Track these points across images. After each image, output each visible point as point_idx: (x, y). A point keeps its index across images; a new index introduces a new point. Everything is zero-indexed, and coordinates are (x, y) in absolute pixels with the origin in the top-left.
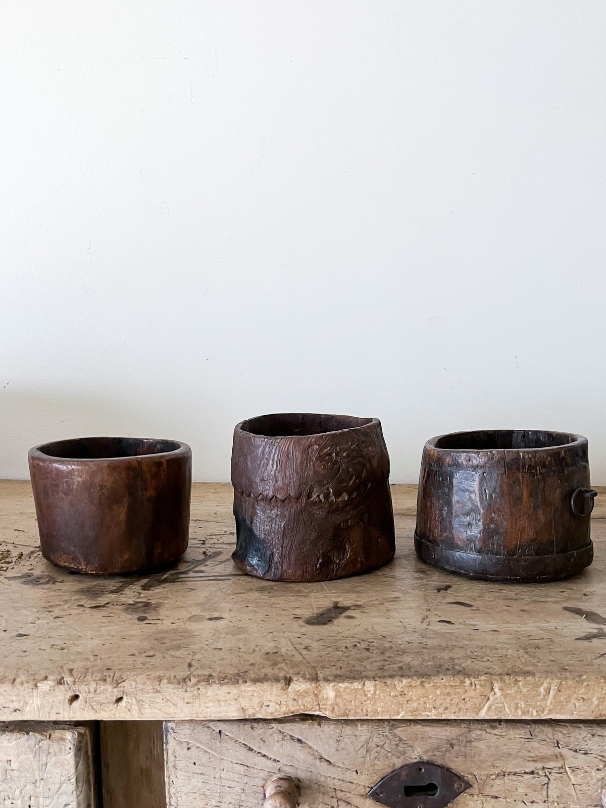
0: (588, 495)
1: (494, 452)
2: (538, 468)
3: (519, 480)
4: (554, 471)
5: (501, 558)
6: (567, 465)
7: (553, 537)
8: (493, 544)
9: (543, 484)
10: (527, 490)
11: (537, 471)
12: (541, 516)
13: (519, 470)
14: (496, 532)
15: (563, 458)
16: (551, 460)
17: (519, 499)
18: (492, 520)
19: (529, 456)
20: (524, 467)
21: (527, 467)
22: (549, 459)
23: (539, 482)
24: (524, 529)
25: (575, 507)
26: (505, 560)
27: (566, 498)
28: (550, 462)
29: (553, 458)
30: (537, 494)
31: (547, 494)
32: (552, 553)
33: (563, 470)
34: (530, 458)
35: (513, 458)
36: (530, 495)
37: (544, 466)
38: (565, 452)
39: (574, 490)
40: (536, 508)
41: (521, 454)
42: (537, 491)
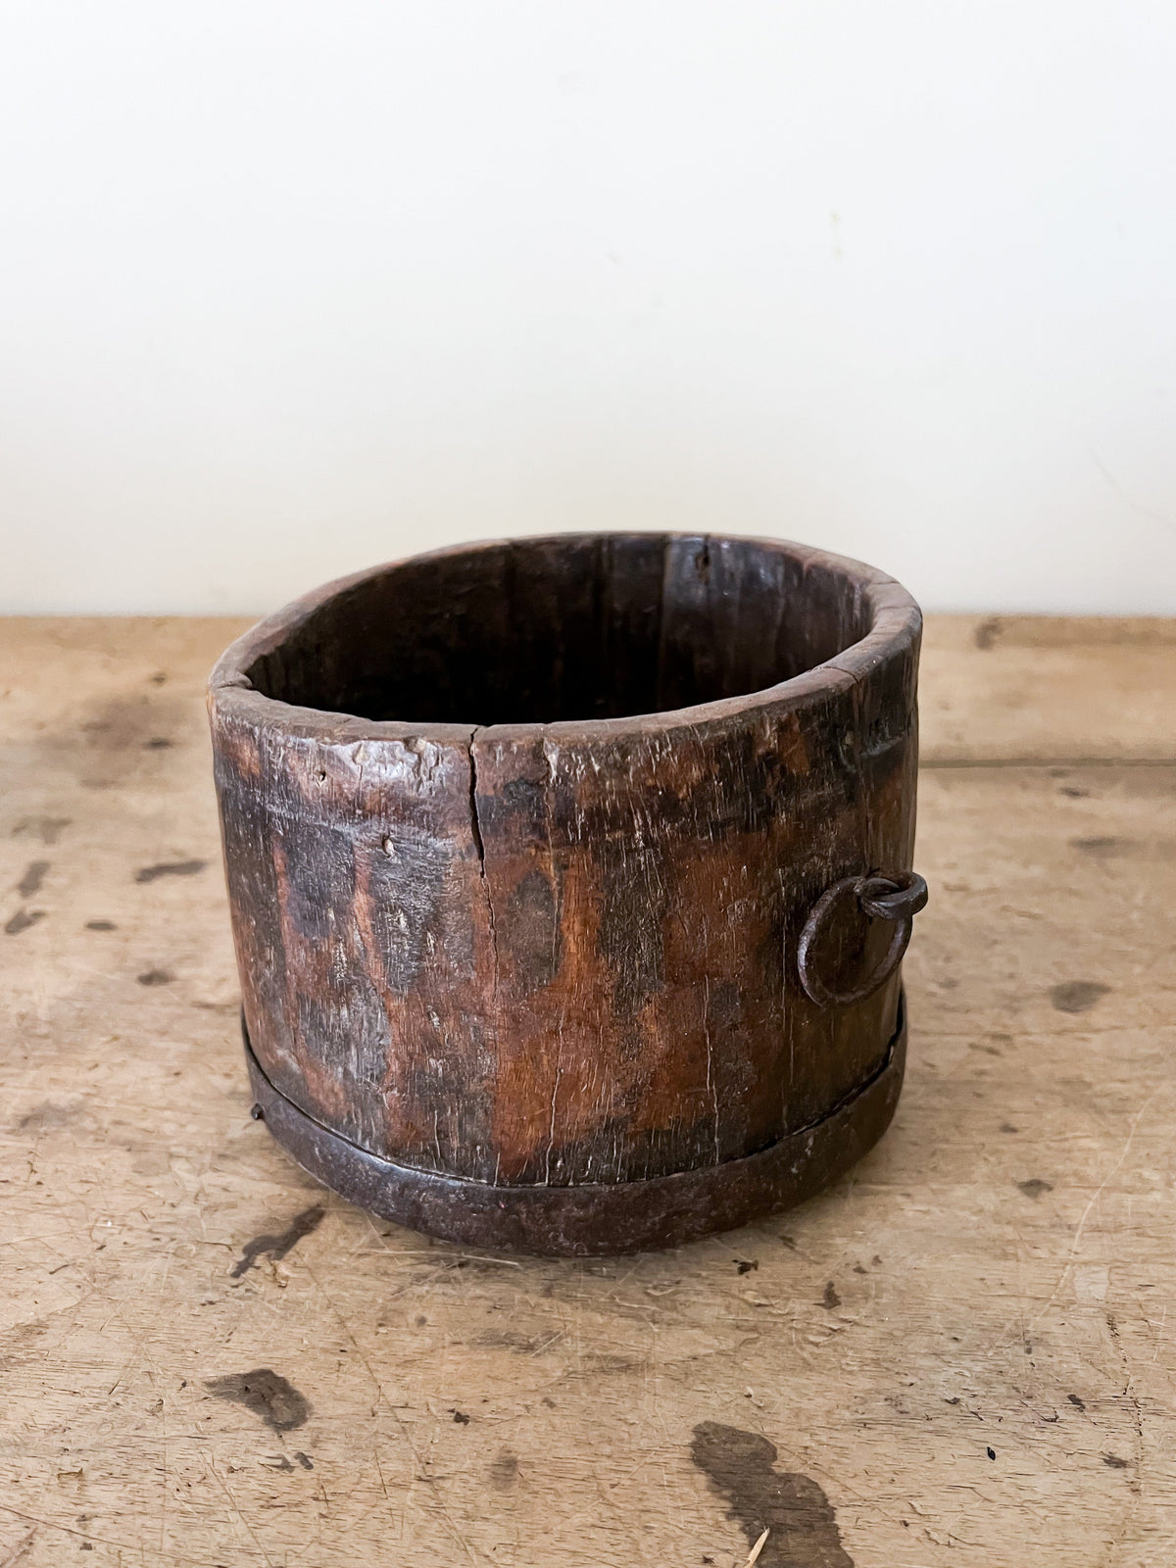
0: (881, 906)
1: (423, 744)
2: (638, 822)
3: (546, 882)
4: (717, 826)
5: (480, 1192)
6: (790, 786)
7: (709, 1104)
8: (443, 1134)
9: (660, 892)
10: (585, 923)
11: (629, 829)
12: (653, 1029)
13: (543, 837)
14: (453, 1086)
15: (771, 758)
16: (707, 778)
17: (549, 960)
18: (432, 1044)
19: (589, 766)
20: (563, 820)
21: (581, 819)
22: (695, 774)
23: (639, 885)
24: (572, 1084)
25: (810, 977)
26: (495, 1198)
27: (776, 932)
28: (699, 789)
29: (716, 769)
30: (629, 935)
31: (682, 930)
32: (704, 1161)
33: (769, 813)
34: (596, 779)
35: (512, 777)
36: (600, 943)
37: (669, 806)
38: (783, 728)
39: (815, 895)
40: (624, 998)
41: (553, 758)
42: (634, 923)
